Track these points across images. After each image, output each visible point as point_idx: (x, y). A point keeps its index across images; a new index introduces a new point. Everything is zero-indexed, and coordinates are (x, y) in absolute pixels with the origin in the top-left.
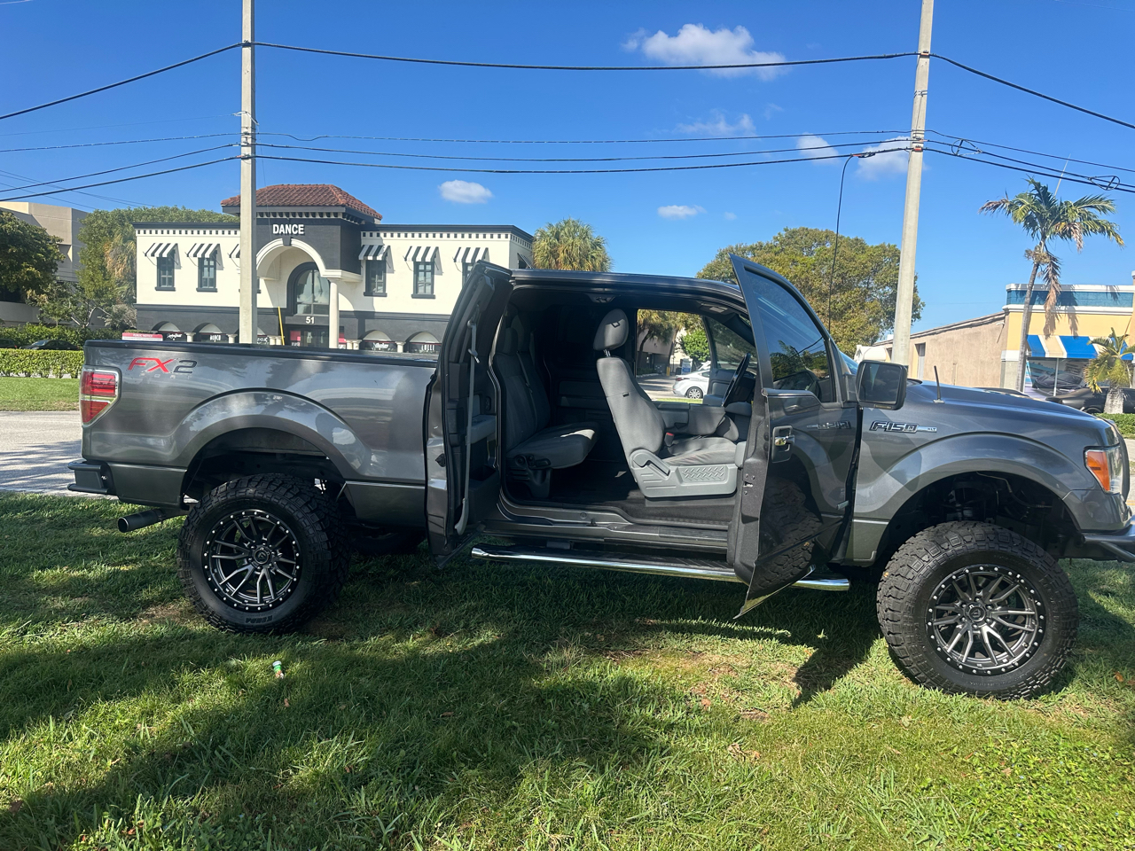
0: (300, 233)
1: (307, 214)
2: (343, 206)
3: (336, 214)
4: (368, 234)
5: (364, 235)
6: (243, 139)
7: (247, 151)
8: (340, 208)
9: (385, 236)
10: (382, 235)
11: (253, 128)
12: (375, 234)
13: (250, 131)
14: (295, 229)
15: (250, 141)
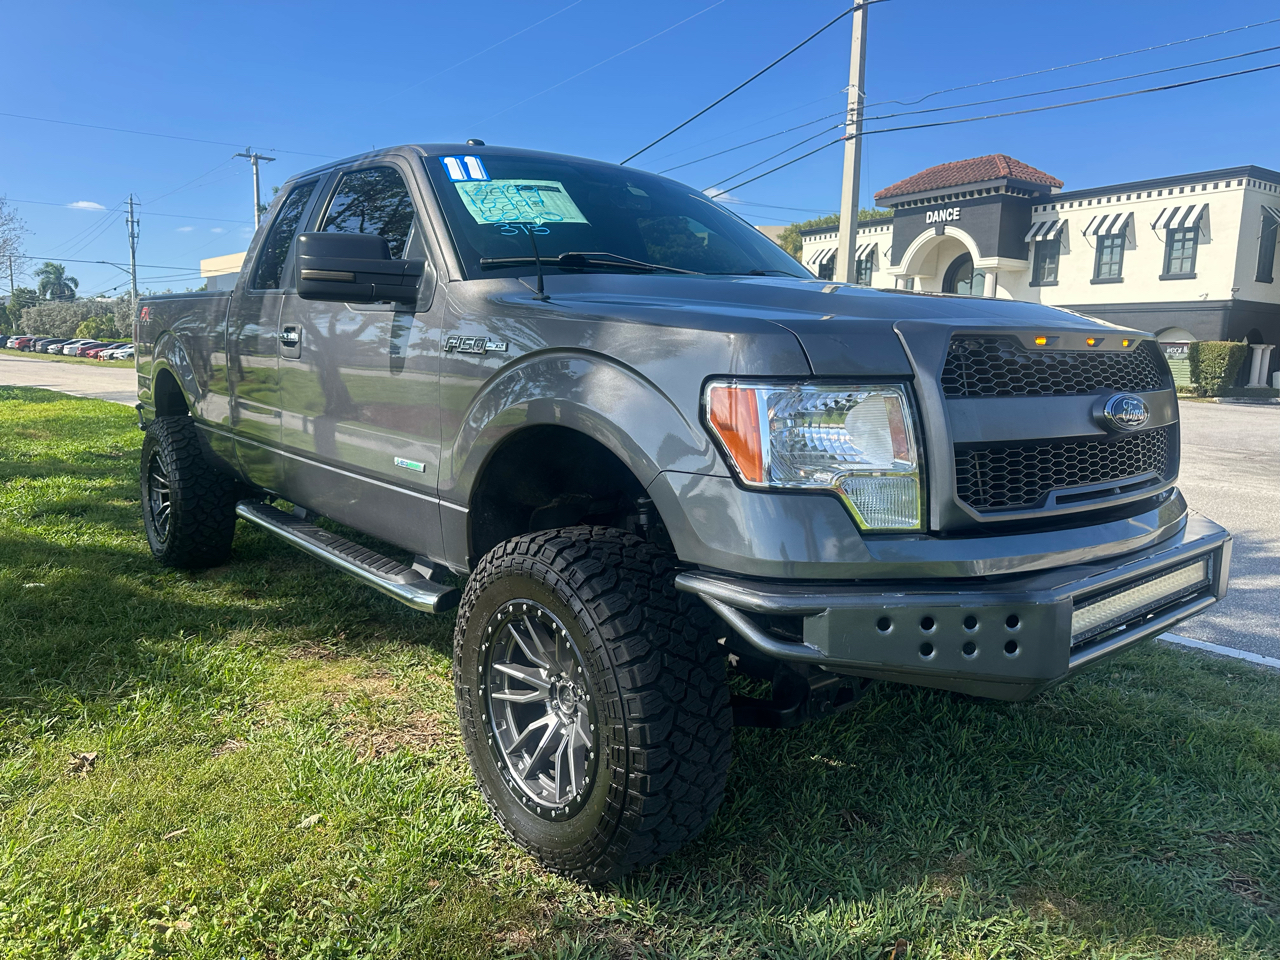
0: (956, 218)
1: (964, 195)
2: (1004, 177)
3: (997, 189)
4: (1041, 208)
5: (1036, 210)
6: (849, 117)
7: (852, 130)
8: (1002, 180)
9: (1062, 207)
10: (1058, 207)
11: (860, 101)
12: (1049, 207)
13: (855, 106)
14: (950, 214)
15: (855, 118)
